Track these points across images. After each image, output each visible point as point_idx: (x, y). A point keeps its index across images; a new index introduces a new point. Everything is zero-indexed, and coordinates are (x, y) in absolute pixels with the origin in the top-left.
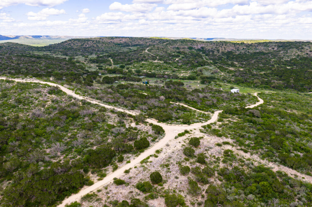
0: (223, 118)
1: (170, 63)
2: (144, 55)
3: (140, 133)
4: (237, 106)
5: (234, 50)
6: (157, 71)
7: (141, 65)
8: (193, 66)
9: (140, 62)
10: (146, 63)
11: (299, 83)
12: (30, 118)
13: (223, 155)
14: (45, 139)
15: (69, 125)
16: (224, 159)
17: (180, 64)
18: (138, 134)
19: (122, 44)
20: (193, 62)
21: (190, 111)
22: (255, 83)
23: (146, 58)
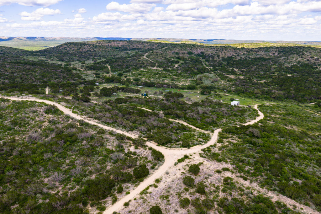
0: (223, 138)
1: (169, 71)
2: (143, 61)
3: (139, 159)
4: (236, 122)
5: (234, 55)
6: (156, 79)
7: (140, 73)
8: (193, 74)
9: (139, 69)
10: (145, 70)
11: (299, 93)
12: (27, 142)
13: (223, 183)
14: (42, 167)
15: (67, 150)
16: (223, 189)
17: (179, 71)
18: (137, 159)
19: (120, 48)
20: (192, 69)
21: (190, 130)
22: (256, 94)
23: (145, 64)
